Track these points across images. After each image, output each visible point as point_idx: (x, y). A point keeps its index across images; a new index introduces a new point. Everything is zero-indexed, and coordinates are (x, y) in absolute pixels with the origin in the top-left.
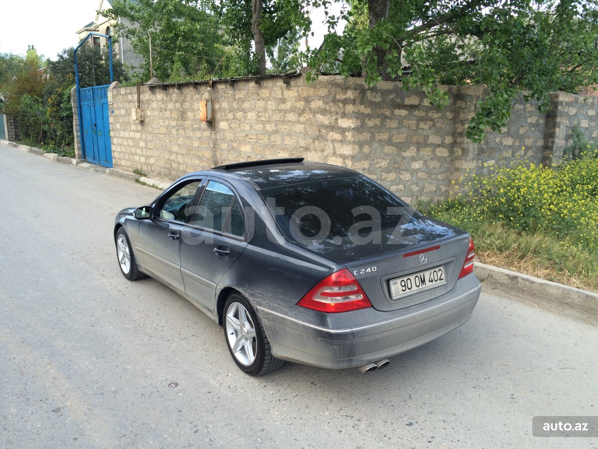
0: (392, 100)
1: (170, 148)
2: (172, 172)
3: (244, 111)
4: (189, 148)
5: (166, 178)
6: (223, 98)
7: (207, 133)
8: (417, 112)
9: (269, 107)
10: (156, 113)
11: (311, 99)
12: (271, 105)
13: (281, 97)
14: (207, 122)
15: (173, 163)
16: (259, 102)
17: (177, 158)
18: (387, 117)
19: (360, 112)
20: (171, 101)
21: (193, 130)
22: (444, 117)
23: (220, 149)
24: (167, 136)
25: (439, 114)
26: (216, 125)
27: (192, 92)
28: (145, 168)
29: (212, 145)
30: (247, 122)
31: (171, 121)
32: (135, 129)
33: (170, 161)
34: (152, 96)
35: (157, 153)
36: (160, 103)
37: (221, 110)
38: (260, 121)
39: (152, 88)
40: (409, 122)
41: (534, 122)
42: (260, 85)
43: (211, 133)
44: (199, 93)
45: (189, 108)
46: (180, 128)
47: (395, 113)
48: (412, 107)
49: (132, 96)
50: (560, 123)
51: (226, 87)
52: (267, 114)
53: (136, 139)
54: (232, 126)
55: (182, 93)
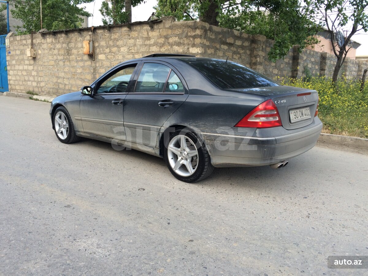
0: (221, 38)
1: (57, 75)
2: (59, 91)
3: (118, 47)
4: (73, 73)
5: (54, 95)
6: (102, 39)
7: (89, 63)
8: (232, 48)
9: (138, 43)
10: (46, 51)
11: (169, 36)
12: (139, 42)
13: (147, 36)
14: (88, 55)
15: (60, 84)
16: (130, 40)
17: (63, 81)
18: (217, 49)
19: (204, 44)
20: (59, 43)
21: (77, 61)
22: (245, 53)
23: (99, 73)
24: (55, 67)
25: (243, 51)
26: (96, 57)
27: (76, 36)
28: (36, 90)
29: (92, 71)
30: (120, 54)
31: (58, 57)
32: (28, 63)
33: (58, 84)
34: (43, 40)
35: (46, 79)
36: (50, 45)
37: (100, 47)
38: (130, 53)
39: (44, 35)
40: (229, 53)
41: (287, 62)
42: (130, 29)
43: (92, 63)
44: (82, 36)
45: (73, 46)
46: (66, 60)
47: (221, 47)
48: (230, 45)
49: (26, 41)
50: (300, 63)
51: (104, 31)
52: (136, 48)
53: (30, 70)
54: (109, 57)
55: (68, 37)
